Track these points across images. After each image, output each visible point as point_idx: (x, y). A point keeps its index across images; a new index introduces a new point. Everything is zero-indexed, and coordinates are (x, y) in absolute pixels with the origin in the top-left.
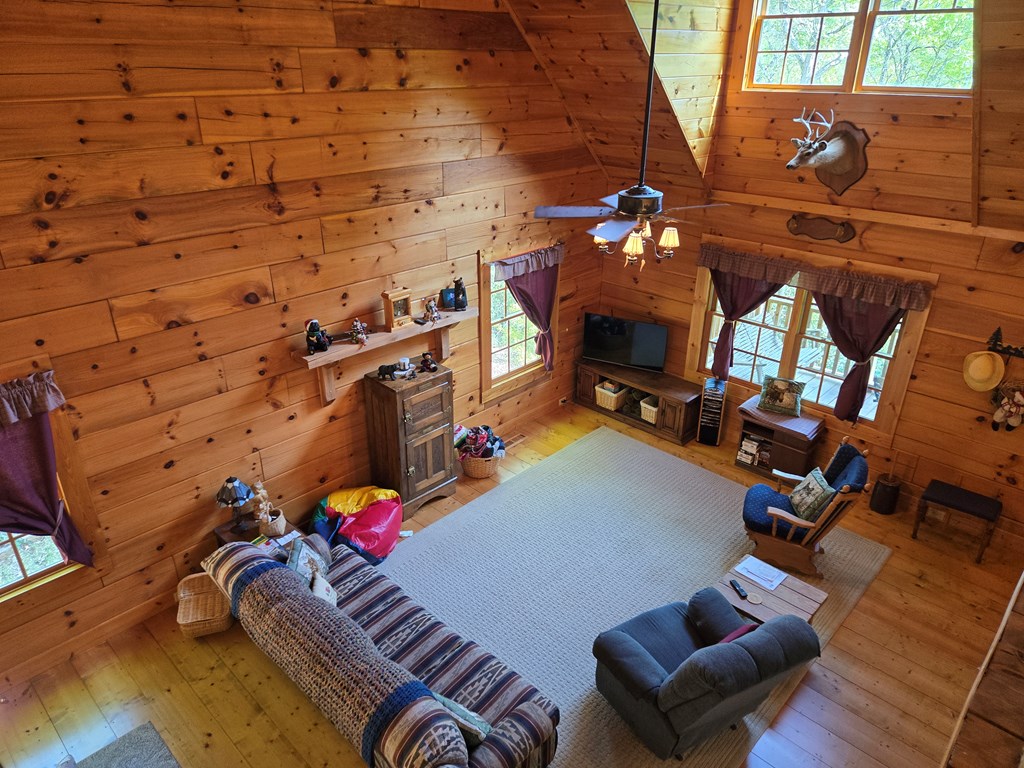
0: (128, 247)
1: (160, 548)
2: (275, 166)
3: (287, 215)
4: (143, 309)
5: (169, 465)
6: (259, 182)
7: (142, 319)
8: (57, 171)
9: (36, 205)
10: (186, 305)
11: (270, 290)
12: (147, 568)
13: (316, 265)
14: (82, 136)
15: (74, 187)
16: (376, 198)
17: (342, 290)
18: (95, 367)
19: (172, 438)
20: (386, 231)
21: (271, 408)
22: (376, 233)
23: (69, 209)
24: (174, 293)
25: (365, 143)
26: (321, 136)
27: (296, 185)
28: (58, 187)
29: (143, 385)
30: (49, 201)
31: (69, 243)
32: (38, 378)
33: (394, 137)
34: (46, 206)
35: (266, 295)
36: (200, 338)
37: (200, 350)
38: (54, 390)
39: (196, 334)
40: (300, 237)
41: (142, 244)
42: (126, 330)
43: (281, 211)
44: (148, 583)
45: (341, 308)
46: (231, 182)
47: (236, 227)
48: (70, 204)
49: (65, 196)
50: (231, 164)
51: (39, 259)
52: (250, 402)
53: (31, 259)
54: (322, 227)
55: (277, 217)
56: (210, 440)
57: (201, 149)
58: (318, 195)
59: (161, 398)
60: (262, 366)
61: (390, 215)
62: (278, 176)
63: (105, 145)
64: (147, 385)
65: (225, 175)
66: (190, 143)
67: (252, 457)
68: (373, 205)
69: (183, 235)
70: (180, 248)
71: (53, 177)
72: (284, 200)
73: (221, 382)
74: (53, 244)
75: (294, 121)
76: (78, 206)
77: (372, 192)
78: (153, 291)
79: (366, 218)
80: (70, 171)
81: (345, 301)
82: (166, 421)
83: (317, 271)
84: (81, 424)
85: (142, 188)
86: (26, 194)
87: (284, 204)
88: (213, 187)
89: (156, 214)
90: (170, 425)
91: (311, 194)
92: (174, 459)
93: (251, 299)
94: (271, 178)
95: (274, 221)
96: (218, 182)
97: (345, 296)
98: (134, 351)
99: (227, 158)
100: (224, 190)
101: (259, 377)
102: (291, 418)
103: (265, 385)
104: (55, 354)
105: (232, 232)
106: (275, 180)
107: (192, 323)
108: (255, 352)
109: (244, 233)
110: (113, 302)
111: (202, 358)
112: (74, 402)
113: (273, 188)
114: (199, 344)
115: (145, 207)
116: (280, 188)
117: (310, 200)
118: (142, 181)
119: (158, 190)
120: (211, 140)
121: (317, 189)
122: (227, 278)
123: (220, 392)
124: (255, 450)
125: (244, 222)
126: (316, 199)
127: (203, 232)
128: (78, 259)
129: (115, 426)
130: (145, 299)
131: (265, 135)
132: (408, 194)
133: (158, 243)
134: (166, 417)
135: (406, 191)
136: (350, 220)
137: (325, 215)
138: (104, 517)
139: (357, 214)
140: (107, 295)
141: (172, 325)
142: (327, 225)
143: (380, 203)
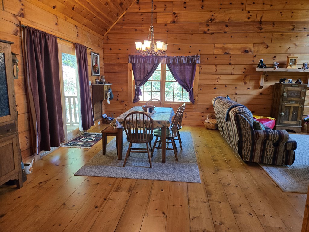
0: (222, 33)
1: (207, 109)
2: (263, 17)
3: (263, 30)
4: (221, 48)
5: (215, 88)
6: (257, 21)
7: (220, 50)
8: (213, 14)
9: (208, 21)
10: (230, 49)
11: (252, 50)
12: (203, 112)
13: (267, 46)
14: (220, 7)
15: (215, 18)
16: (293, 29)
17: (274, 55)
18: (208, 59)
19: (218, 82)
20: (294, 40)
21: (244, 84)
22: (290, 40)
23: (213, 23)
24: (228, 46)
25: (293, 13)
26: (279, 10)
27: (268, 23)
28: (213, 18)
29: (215, 66)
30: (210, 21)
31: (211, 30)
32: (197, 56)
33: (305, 11)
34: (210, 22)
35: (251, 51)
36: (231, 58)
37: (230, 62)
38: (199, 60)
39: (230, 57)
40: (265, 37)
41: (225, 33)
42: (216, 52)
43: (261, 29)
44: (203, 116)
45: (272, 61)
46: (250, 20)
47: (248, 32)
48: (214, 22)
49: (213, 20)
50: (251, 16)
51: (205, 33)
52: (238, 80)
53: (203, 32)
54: (272, 35)
55: (260, 31)
56: (226, 86)
57: (245, 11)
58: (273, 26)
59: (218, 71)
60: (244, 71)
61: (297, 35)
62: (263, 20)
63: (225, 9)
64: (216, 67)
65: (249, 18)
66: (242, 10)
67: (235, 95)
68: (291, 31)
69: (234, 32)
70: (233, 35)
71: (212, 15)
72: (263, 26)
73: (233, 72)
74: (208, 30)
75: (271, 5)
76: (215, 22)
77: (292, 27)
78: (224, 44)
79: (288, 35)
80: (216, 15)
81: (274, 59)
82: (218, 77)
83: (268, 48)
84: (202, 71)
85: (229, 20)
86: (206, 19)
87: (262, 27)
88: (245, 21)
89: (230, 26)
90: (218, 78)
91: (271, 25)
92: (217, 88)
93: (246, 51)
94: (261, 20)
95: (258, 32)
96: (247, 20)
97: (275, 57)
98: (216, 57)
99: (250, 14)
100: (247, 22)
101: (243, 73)
102: (249, 89)
103: (243, 76)
104: (202, 54)
105: (246, 33)
106: (262, 21)
107: (230, 54)
108: (243, 66)
109: (250, 34)
110: (215, 45)
111: (230, 64)
112: (201, 65)
113: (260, 23)
114: (230, 60)
115: (228, 24)
116: (262, 23)
117: (271, 28)
118: (229, 18)
119: (232, 20)
120: (247, 9)
121: (274, 24)
122: (242, 45)
123: (232, 74)
124: (236, 94)
125: (250, 31)
126: (273, 27)
127: (239, 32)
128: (212, 34)
129: (207, 74)
130: (222, 45)
131: (262, 9)
132: (306, 29)
133: (228, 33)
134: (217, 76)
135: (305, 28)
136: (282, 35)
137: (274, 32)
138: (199, 95)
139: (285, 33)
140: (215, 43)
141: (226, 53)
142: (274, 35)
143: (294, 31)
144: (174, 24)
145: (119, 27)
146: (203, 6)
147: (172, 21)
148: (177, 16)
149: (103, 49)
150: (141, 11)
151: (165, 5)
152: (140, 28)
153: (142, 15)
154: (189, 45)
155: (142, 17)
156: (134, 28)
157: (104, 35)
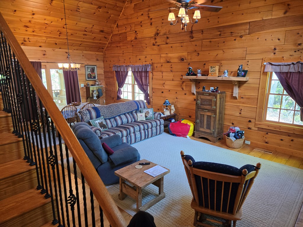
0: (165, 44)
2: (193, 26)
3: (194, 39)
4: (165, 57)
6: (189, 31)
7: (164, 59)
10: (171, 58)
11: (187, 58)
13: (198, 54)
14: (163, 22)
15: (160, 32)
16: (220, 35)
18: (157, 67)
19: (164, 87)
20: (221, 46)
21: (182, 89)
22: (218, 46)
24: (170, 55)
25: (219, 18)
26: (206, 17)
27: (197, 31)
28: (158, 32)
31: (158, 42)
33: (230, 14)
34: (156, 35)
35: (186, 59)
36: (172, 66)
38: (150, 68)
40: (196, 45)
41: (167, 44)
42: (162, 61)
43: (192, 38)
45: (203, 68)
46: (184, 31)
48: (159, 35)
51: (154, 45)
52: (177, 86)
54: (202, 43)
55: (192, 39)
56: (169, 91)
58: (202, 34)
59: (164, 77)
64: (162, 73)
65: (183, 29)
67: (176, 100)
68: (218, 37)
70: (174, 45)
71: (158, 30)
72: (194, 35)
73: (173, 78)
74: (156, 42)
77: (219, 33)
78: (167, 54)
79: (215, 41)
80: (160, 29)
81: (204, 66)
83: (198, 55)
84: (153, 77)
85: (169, 32)
86: (154, 33)
88: (180, 32)
89: (170, 38)
90: (164, 84)
91: (200, 33)
92: (163, 92)
93: (182, 60)
94: (192, 29)
95: (191, 41)
97: (205, 64)
98: (162, 65)
100: (182, 33)
101: (180, 80)
102: (185, 94)
103: (181, 82)
104: (153, 63)
105: (182, 43)
106: (193, 30)
107: (171, 62)
108: (180, 73)
109: (184, 43)
110: (161, 55)
111: (171, 71)
112: (153, 72)
113: (192, 32)
114: (172, 68)
115: (168, 36)
116: (193, 32)
117: (200, 35)
118: (169, 31)
119: (171, 33)
121: (203, 32)
122: (179, 53)
123: (173, 80)
124: (177, 98)
125: (184, 40)
126: (202, 35)
127: (177, 42)
128: (158, 46)
129: (157, 80)
130: (165, 55)
133: (169, 44)
134: (164, 82)
135: (231, 33)
136: (210, 42)
137: (204, 39)
138: (153, 97)
139: (213, 40)
140: (160, 53)
141: (168, 62)
142: (203, 43)
143: (221, 37)
144: (136, 40)
145: (110, 45)
146: (152, 23)
147: (135, 38)
148: (137, 34)
149: (103, 61)
150: (119, 33)
151: (131, 26)
152: (119, 45)
153: (120, 35)
154: (145, 56)
155: (120, 36)
156: (116, 45)
157: (104, 52)
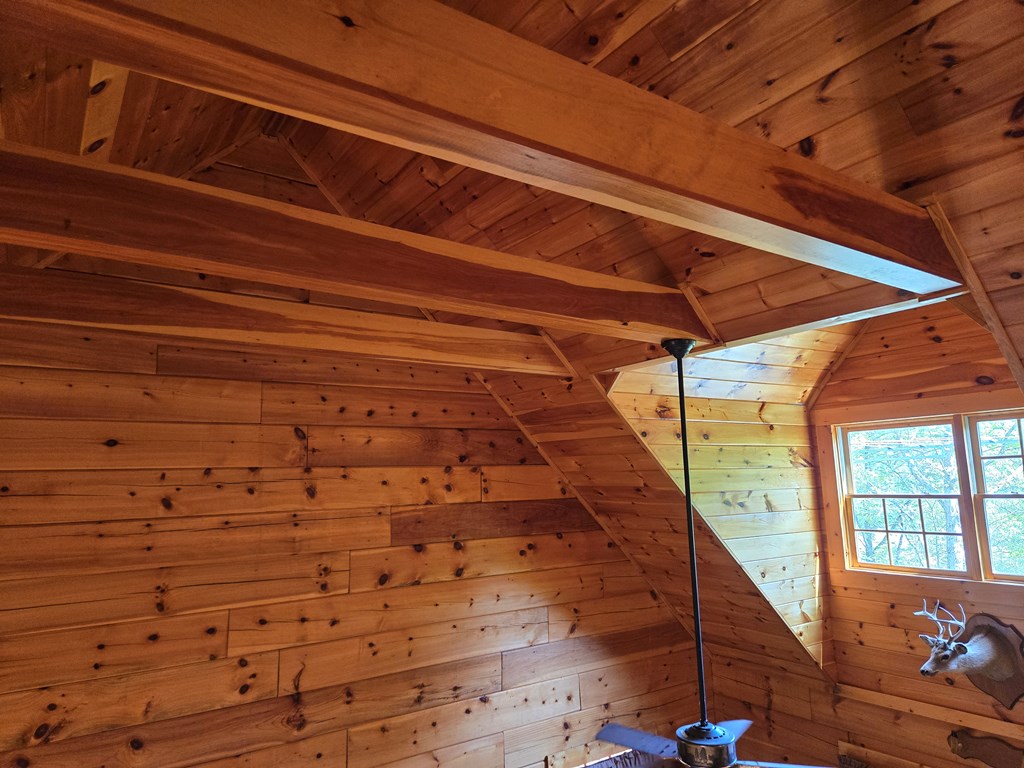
2: (304, 673)
3: (308, 729)
6: (282, 693)
8: (58, 700)
9: (23, 740)
14: (98, 660)
15: (71, 717)
16: (419, 700)
20: (427, 740)
22: (415, 743)
23: (58, 743)
25: (411, 639)
26: (362, 636)
27: (325, 694)
28: (53, 719)
30: (38, 735)
33: (446, 629)
34: (33, 741)
40: (319, 756)
43: (301, 725)
46: (250, 696)
47: (244, 750)
48: (60, 737)
49: (58, 728)
50: (254, 676)
54: (348, 739)
55: (295, 733)
57: (225, 663)
58: (348, 703)
61: (433, 719)
62: (306, 684)
63: (121, 668)
65: (244, 689)
66: (213, 658)
68: (414, 708)
69: (179, 764)
71: (52, 707)
72: (306, 712)
75: (334, 622)
76: (71, 738)
77: (414, 694)
79: (404, 725)
80: (73, 700)
85: (146, 712)
86: (15, 730)
87: (306, 717)
88: (227, 704)
89: (154, 741)
91: (339, 702)
94: (297, 688)
95: (291, 738)
96: (235, 697)
99: (249, 670)
100: (238, 706)
105: (238, 756)
106: (301, 690)
109: (252, 757)
113: (296, 699)
115: (143, 734)
116: (305, 698)
117: (340, 710)
118: (149, 705)
119: (165, 713)
120: (235, 652)
121: (349, 694)
125: (253, 743)
126: (347, 707)
127: (203, 758)
131: (298, 640)
132: (458, 692)
135: (455, 688)
136: (383, 729)
137: (355, 724)
142: (355, 739)
